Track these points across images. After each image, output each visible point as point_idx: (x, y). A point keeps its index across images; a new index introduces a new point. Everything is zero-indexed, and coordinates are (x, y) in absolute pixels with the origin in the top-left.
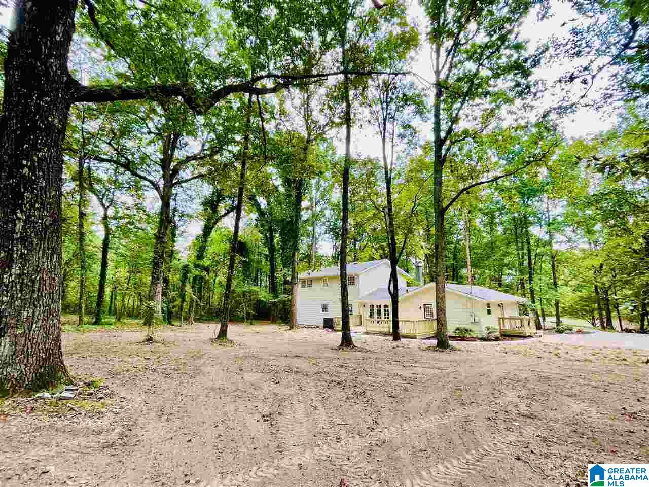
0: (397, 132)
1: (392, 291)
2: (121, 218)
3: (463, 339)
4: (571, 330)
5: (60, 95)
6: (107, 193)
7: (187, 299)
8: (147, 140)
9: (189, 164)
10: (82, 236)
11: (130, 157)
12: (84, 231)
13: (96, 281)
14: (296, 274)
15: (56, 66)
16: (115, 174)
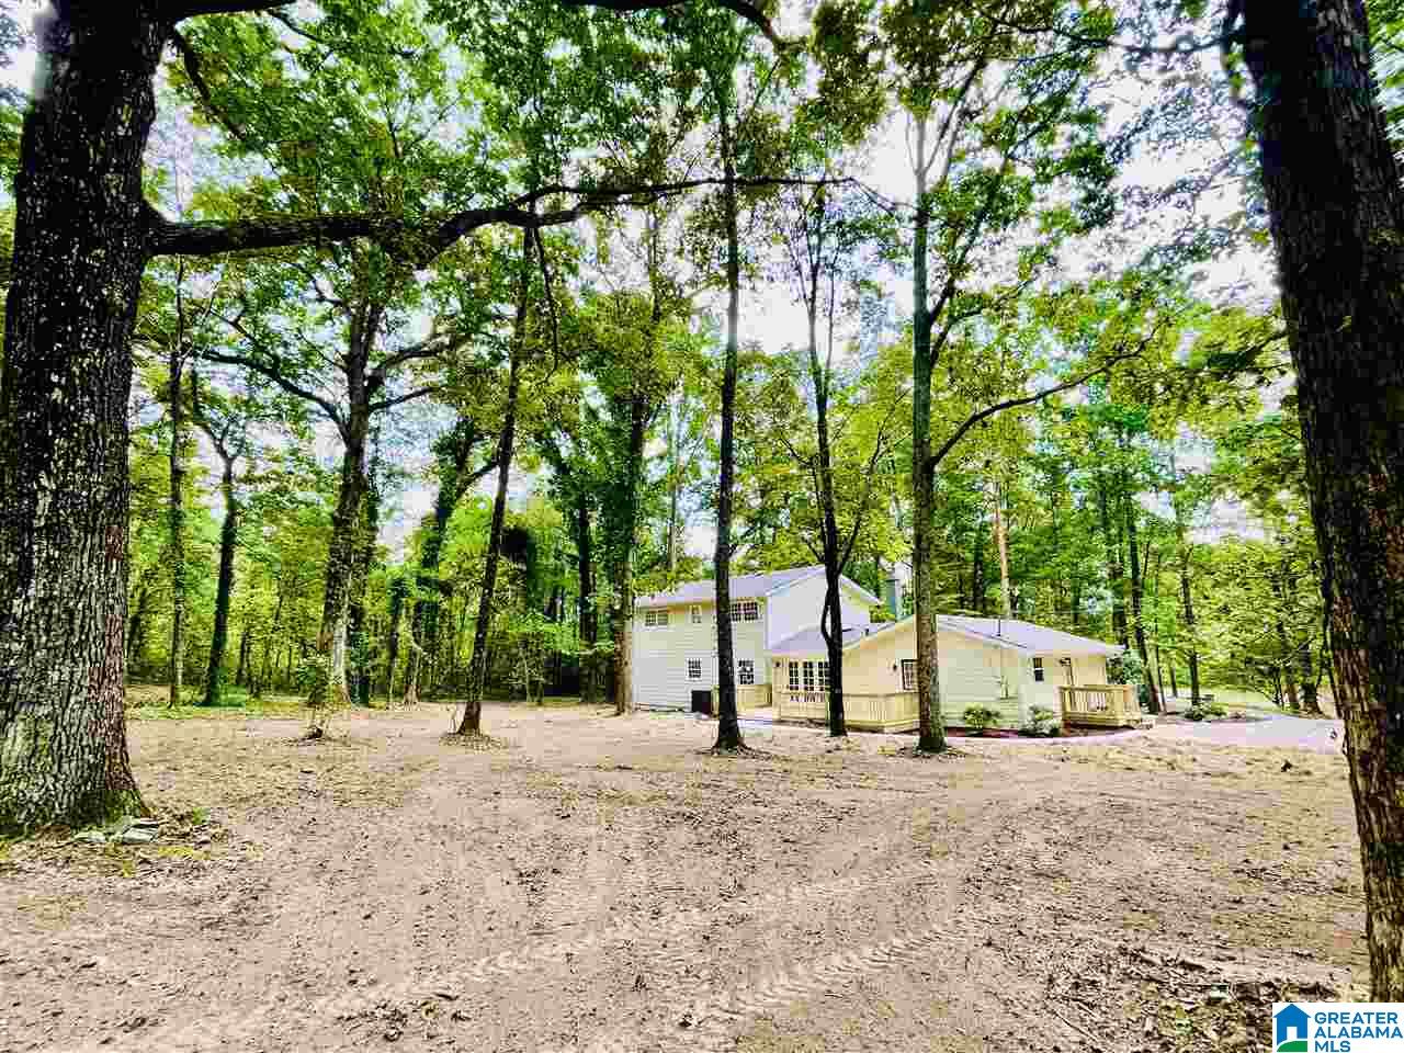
0: (840, 297)
1: (829, 633)
2: (260, 479)
3: (982, 733)
4: (1219, 715)
5: (125, 244)
6: (231, 428)
7: (402, 652)
8: (318, 315)
9: (405, 365)
10: (176, 519)
11: (280, 351)
12: (182, 507)
13: (209, 614)
14: (630, 598)
15: (117, 187)
16: (249, 387)
